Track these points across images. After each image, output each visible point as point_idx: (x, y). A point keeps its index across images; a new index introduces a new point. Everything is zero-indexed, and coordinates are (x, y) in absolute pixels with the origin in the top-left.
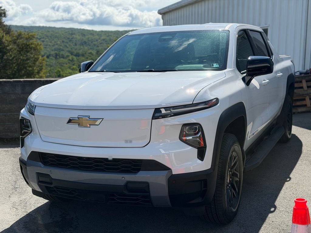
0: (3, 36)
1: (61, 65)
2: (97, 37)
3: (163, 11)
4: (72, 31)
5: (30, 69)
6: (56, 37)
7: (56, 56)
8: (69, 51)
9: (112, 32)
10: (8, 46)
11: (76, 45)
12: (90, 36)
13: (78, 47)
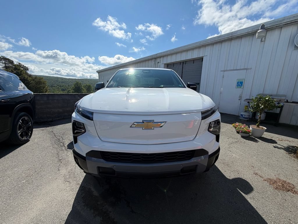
0: (28, 78)
1: (54, 89)
2: (68, 81)
3: (99, 71)
4: (58, 78)
5: (42, 90)
6: (51, 80)
7: (52, 86)
8: (57, 85)
9: (73, 79)
10: (30, 81)
11: (59, 83)
12: (65, 80)
13: (60, 83)
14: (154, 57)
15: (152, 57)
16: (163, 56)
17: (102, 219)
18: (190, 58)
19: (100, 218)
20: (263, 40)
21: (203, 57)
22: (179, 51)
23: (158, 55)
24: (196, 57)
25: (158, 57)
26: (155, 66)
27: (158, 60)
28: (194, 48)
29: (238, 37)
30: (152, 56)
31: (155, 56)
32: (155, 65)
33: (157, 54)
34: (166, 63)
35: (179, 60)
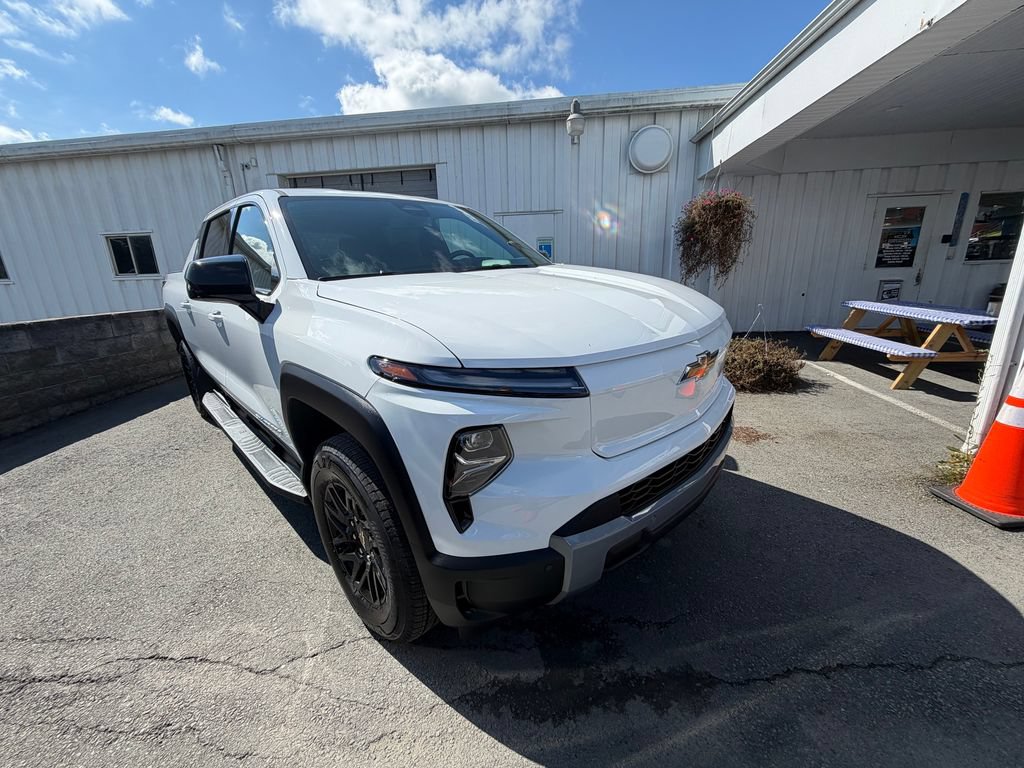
14: (219, 141)
15: (203, 137)
16: (268, 143)
17: (643, 698)
18: (390, 164)
19: (635, 699)
20: (576, 141)
21: (434, 165)
22: (342, 133)
23: (242, 135)
24: (409, 163)
25: (241, 144)
26: (228, 179)
27: (243, 156)
28: (397, 129)
29: (523, 119)
30: (206, 133)
31: (224, 132)
32: (227, 174)
33: (235, 127)
34: (285, 171)
35: (347, 167)
